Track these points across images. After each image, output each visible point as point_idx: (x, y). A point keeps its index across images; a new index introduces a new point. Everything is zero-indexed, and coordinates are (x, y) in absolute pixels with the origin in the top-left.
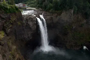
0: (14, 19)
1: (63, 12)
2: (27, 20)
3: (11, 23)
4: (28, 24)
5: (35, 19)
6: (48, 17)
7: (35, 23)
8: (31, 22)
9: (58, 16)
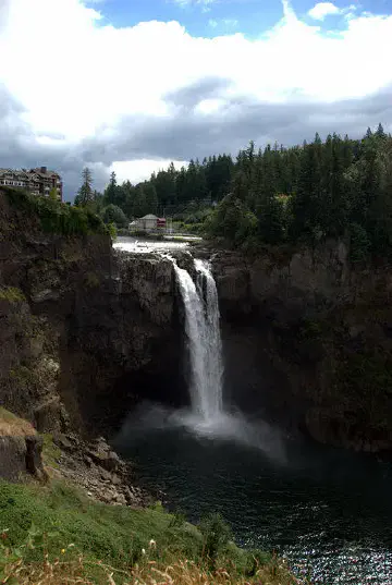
0: (75, 259)
1: (295, 252)
2: (130, 271)
3: (57, 269)
4: (130, 287)
5: (168, 273)
6: (231, 271)
7: (167, 290)
8: (147, 284)
9: (276, 270)
